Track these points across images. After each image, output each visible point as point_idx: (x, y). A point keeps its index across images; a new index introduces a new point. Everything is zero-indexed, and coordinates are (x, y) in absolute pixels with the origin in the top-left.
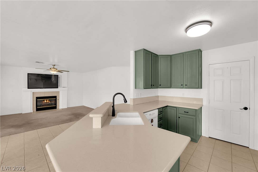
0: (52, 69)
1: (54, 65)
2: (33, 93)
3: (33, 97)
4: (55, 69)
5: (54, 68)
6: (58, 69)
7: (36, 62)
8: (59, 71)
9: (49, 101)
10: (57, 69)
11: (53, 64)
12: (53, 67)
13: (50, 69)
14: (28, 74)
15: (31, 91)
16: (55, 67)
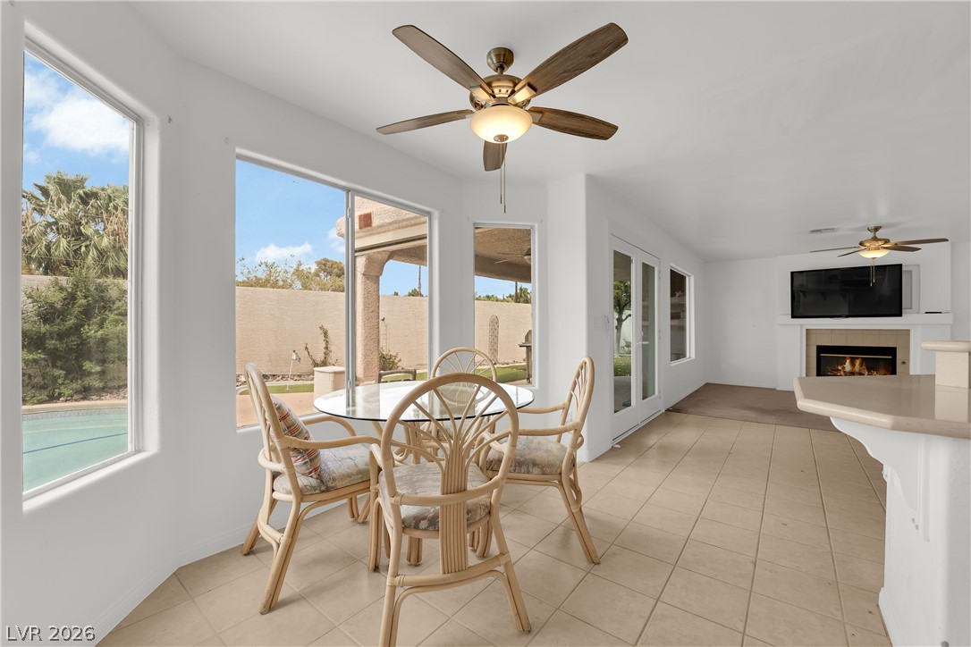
0: (868, 245)
1: (877, 229)
2: (807, 334)
3: (807, 345)
4: (880, 240)
5: (875, 239)
6: (893, 241)
7: (813, 231)
8: (898, 247)
9: (861, 365)
10: (887, 241)
11: (872, 225)
12: (871, 235)
13: (861, 244)
14: (792, 273)
15: (801, 325)
16: (879, 234)
